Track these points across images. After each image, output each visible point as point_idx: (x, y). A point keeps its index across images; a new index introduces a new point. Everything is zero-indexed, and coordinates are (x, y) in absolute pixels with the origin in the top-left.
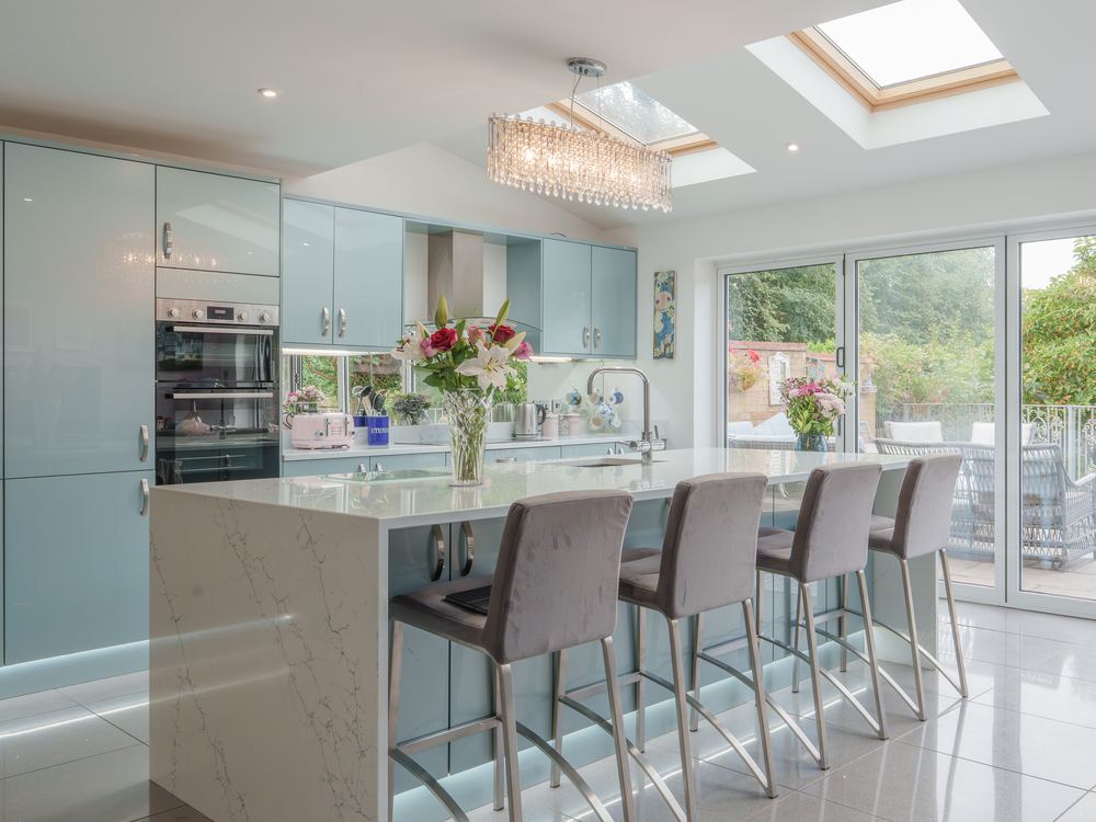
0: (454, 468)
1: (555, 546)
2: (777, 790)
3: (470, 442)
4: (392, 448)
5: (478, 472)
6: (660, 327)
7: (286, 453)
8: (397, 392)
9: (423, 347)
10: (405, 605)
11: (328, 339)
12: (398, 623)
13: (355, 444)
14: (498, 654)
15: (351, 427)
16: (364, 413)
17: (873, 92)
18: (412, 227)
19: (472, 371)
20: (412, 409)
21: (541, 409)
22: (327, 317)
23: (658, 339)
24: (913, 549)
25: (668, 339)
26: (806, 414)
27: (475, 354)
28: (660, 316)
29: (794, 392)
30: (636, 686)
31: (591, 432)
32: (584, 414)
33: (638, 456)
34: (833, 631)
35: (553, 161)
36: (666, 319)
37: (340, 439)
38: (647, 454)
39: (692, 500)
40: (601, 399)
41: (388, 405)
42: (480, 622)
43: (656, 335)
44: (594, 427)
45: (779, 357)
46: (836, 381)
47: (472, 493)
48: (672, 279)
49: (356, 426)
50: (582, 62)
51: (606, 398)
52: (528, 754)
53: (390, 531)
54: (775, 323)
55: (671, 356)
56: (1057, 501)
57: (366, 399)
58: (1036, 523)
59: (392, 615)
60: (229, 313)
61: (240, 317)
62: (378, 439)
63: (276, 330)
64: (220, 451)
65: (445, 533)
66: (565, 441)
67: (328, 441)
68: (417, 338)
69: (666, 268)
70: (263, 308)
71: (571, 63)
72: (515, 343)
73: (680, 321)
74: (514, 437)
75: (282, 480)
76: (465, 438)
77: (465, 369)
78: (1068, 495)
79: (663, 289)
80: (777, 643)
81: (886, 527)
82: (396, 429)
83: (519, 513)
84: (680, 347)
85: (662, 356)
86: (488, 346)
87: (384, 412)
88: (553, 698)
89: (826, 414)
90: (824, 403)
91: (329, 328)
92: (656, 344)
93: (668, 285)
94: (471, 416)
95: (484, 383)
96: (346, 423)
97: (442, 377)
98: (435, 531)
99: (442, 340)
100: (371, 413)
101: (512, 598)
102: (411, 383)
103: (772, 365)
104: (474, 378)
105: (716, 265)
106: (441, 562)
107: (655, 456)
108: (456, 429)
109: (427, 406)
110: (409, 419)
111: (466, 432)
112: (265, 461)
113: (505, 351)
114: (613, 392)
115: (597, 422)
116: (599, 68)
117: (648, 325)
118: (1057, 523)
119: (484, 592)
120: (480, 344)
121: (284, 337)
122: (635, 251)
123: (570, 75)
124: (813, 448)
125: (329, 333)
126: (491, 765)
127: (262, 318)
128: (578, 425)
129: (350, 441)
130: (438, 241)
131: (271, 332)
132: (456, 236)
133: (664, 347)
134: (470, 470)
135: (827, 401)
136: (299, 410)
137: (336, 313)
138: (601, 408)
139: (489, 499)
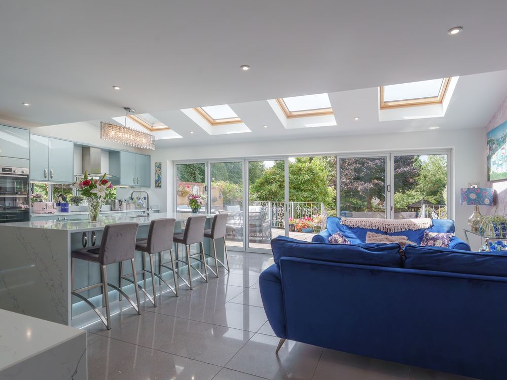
0: (90, 218)
1: (118, 236)
2: (178, 295)
3: (95, 211)
4: (70, 213)
5: (97, 219)
6: (157, 178)
7: (33, 215)
8: (71, 195)
9: (80, 185)
10: (76, 254)
11: (47, 179)
12: (73, 258)
13: (56, 212)
14: (102, 263)
15: (55, 206)
16: (60, 202)
17: (212, 121)
18: (76, 145)
19: (95, 192)
20: (76, 201)
21: (120, 201)
22: (46, 172)
23: (156, 181)
24: (215, 237)
25: (160, 181)
26: (194, 203)
27: (96, 187)
28: (157, 175)
29: (191, 198)
30: (143, 274)
31: (136, 208)
32: (134, 203)
33: (146, 215)
34: (199, 259)
35: (120, 135)
36: (159, 176)
37: (52, 210)
38: (148, 214)
39: (155, 225)
40: (140, 199)
41: (68, 199)
42: (97, 256)
43: (156, 180)
44: (138, 207)
45: (196, 187)
46: (202, 195)
47: (95, 225)
48: (160, 165)
49: (57, 206)
50: (128, 109)
51: (141, 198)
52: (112, 292)
53: (71, 233)
54: (199, 176)
55: (160, 187)
56: (260, 226)
57: (60, 198)
58: (255, 231)
59: (72, 256)
60: (10, 170)
61: (14, 171)
62: (65, 210)
63: (28, 176)
64: (5, 214)
65: (87, 234)
66: (127, 211)
67: (47, 211)
68: (78, 182)
69: (158, 162)
70: (23, 169)
71: (125, 108)
72: (108, 184)
73: (163, 176)
74: (111, 210)
75: (30, 222)
76: (93, 210)
77: (93, 191)
78: (264, 224)
79: (158, 167)
80: (184, 262)
81: (209, 231)
82: (71, 207)
83: (107, 228)
84: (163, 184)
85: (158, 186)
86: (100, 185)
87: (67, 202)
88: (120, 278)
89: (199, 204)
90: (198, 201)
91: (47, 175)
92: (156, 183)
93: (159, 166)
94: (95, 204)
95: (99, 194)
96: (53, 205)
97: (87, 193)
98: (84, 234)
99: (86, 183)
100: (62, 202)
101: (106, 249)
102: (75, 193)
103: (193, 189)
104: (96, 193)
105: (173, 162)
106: (86, 242)
107: (150, 215)
108: (91, 207)
109: (82, 200)
110: (76, 204)
111: (94, 208)
112: (25, 216)
113: (105, 187)
114: (143, 197)
115: (138, 205)
116: (134, 111)
117: (153, 178)
118: (261, 231)
119: (98, 249)
120: (97, 185)
121: (31, 178)
122: (150, 156)
123: (126, 111)
124: (196, 212)
125: (47, 177)
126: (102, 295)
127: (23, 172)
128: (132, 206)
129: (55, 211)
130: (85, 150)
131: (26, 177)
132: (91, 148)
133: (158, 184)
134: (95, 218)
135: (199, 200)
136: (36, 200)
137: (50, 171)
138: (140, 201)
139: (100, 225)
